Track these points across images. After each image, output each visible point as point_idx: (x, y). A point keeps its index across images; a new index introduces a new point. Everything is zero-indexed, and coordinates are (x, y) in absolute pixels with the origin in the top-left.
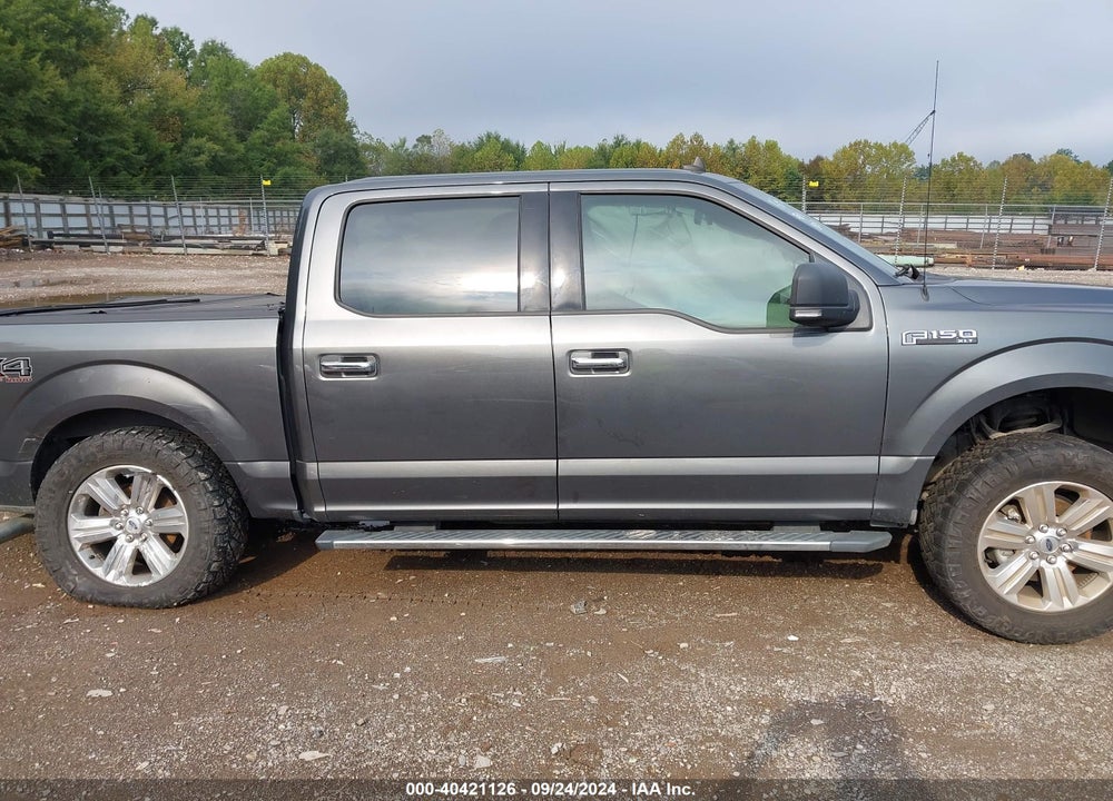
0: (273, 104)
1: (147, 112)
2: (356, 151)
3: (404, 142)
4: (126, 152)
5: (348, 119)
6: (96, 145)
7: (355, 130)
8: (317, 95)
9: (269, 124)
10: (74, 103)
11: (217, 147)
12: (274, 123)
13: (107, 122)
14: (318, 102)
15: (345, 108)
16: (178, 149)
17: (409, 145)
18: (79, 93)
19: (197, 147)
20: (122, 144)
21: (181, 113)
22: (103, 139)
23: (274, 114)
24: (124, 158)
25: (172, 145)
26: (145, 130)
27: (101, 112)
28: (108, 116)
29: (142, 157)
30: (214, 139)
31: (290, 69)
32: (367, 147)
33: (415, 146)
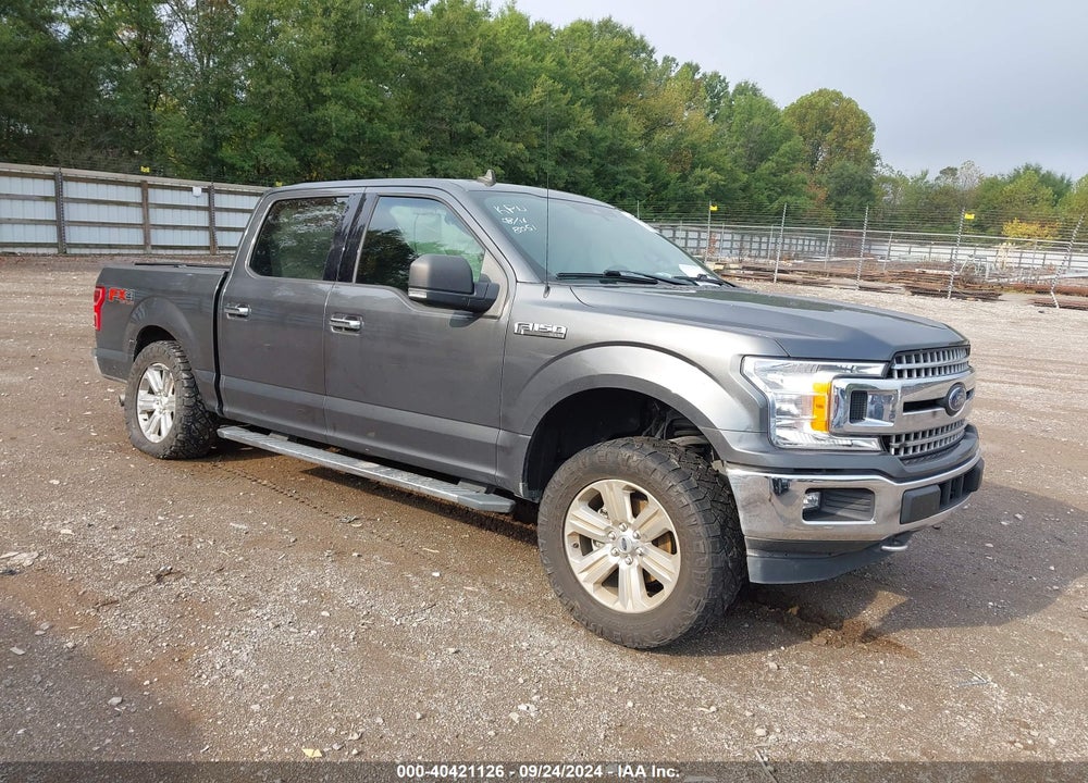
0: (788, 136)
1: (663, 146)
2: (870, 183)
3: (925, 174)
4: (637, 181)
5: (873, 151)
6: (614, 175)
7: (878, 162)
8: (843, 128)
9: (780, 156)
10: (603, 139)
11: (719, 177)
12: (783, 155)
13: (626, 155)
14: (843, 135)
15: (870, 141)
16: (684, 178)
17: (931, 178)
18: (608, 131)
19: (701, 177)
20: (635, 174)
21: (694, 147)
22: (621, 169)
23: (784, 147)
24: (635, 186)
25: (678, 175)
26: (658, 162)
27: (623, 147)
28: (629, 150)
29: (650, 185)
30: (718, 170)
31: (822, 104)
32: (885, 180)
33: (937, 178)
